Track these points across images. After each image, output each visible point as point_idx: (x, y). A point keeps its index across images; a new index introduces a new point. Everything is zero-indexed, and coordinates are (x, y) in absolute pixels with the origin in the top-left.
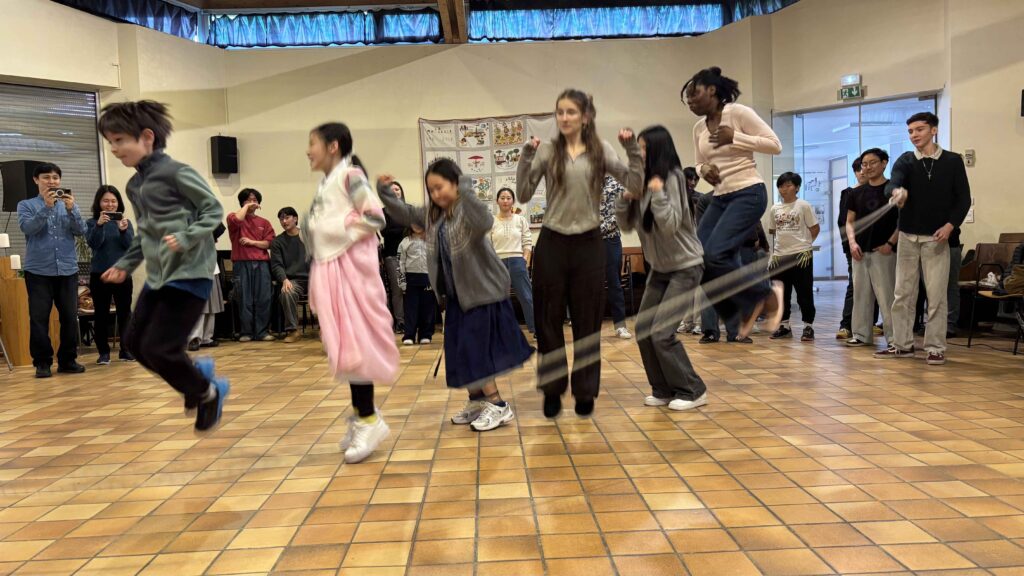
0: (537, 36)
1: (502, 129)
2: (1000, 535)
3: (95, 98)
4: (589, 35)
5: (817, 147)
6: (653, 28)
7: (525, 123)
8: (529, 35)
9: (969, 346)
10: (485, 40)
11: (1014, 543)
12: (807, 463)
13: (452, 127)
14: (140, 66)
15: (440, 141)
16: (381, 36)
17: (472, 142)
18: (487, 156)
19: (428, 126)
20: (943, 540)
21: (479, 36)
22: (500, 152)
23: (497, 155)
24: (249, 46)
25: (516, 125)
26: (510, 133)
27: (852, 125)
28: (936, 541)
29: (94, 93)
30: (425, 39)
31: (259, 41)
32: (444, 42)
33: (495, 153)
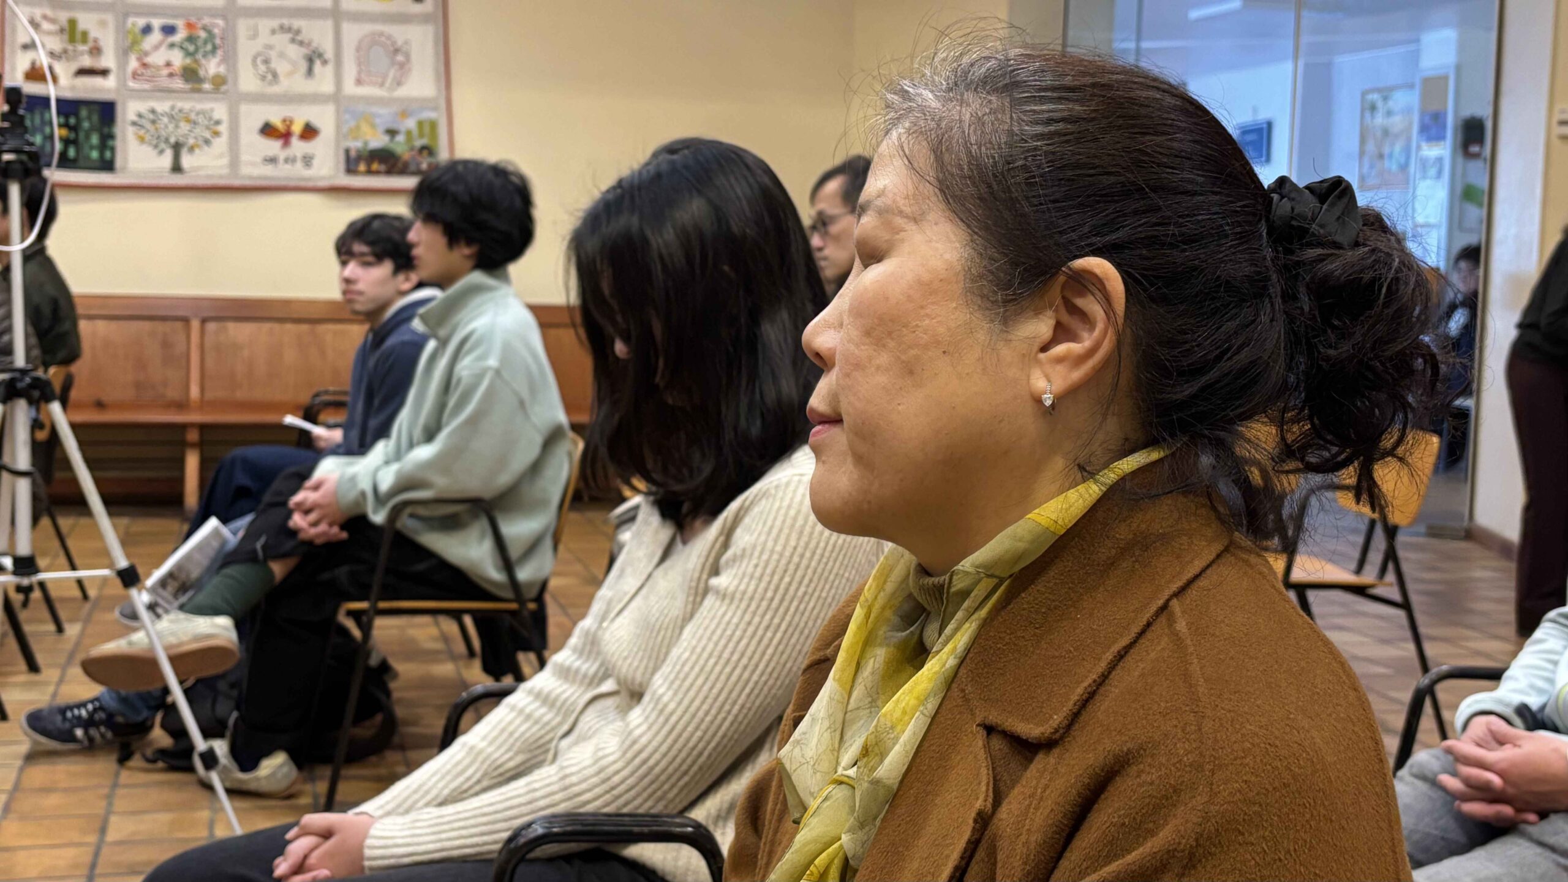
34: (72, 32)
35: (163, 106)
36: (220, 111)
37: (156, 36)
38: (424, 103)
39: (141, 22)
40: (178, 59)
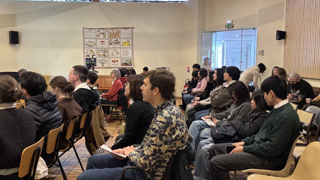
1: (112, 32)
7: (120, 31)
10: (108, 0)
13: (94, 30)
15: (90, 35)
17: (101, 36)
18: (106, 41)
19: (85, 30)
22: (111, 40)
25: (117, 31)
26: (115, 34)
33: (109, 40)
34: (91, 51)
35: (101, 59)
36: (107, 59)
37: (101, 51)
38: (130, 57)
39: (99, 50)
40: (103, 53)
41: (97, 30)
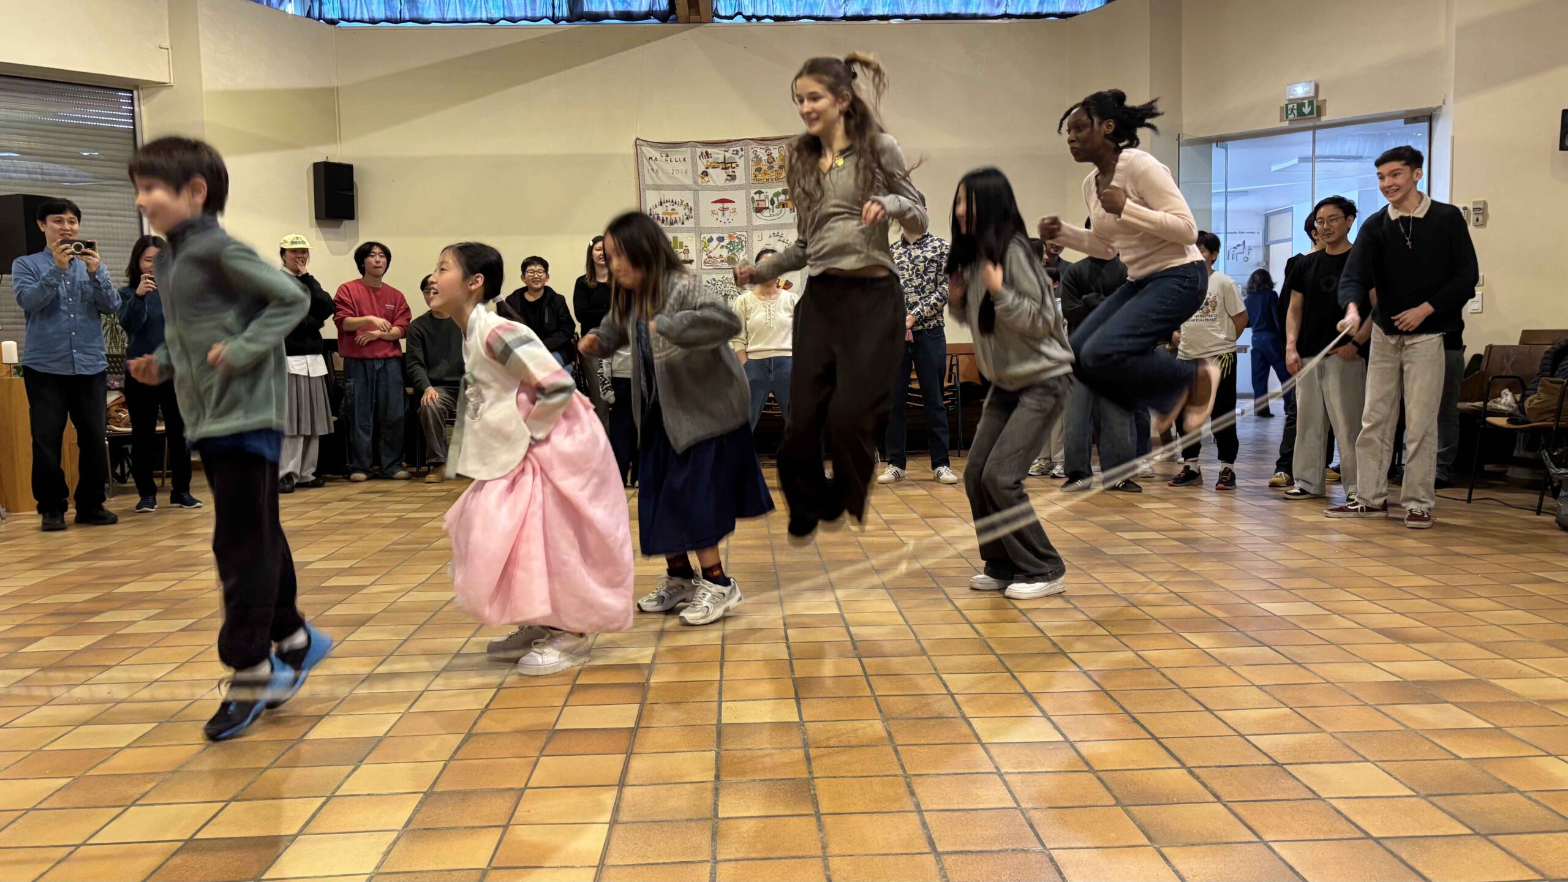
0: (819, 12)
1: (765, 157)
2: (1509, 786)
3: (132, 98)
4: (901, 13)
5: (1245, 193)
6: (999, 5)
8: (807, 13)
9: (1469, 500)
10: (739, 19)
11: (1530, 798)
12: (1221, 675)
13: (687, 152)
14: (203, 50)
15: (666, 174)
16: (578, 10)
17: (718, 176)
18: (740, 199)
19: (648, 151)
20: (1422, 793)
21: (730, 13)
22: (760, 193)
23: (757, 197)
24: (373, 21)
26: (776, 166)
27: (1302, 160)
28: (1412, 793)
29: (131, 92)
30: (646, 16)
31: (389, 15)
32: (676, 21)
33: (752, 195)
35: (718, 277)
37: (715, 243)
39: (708, 236)
40: (725, 253)
41: (699, 151)
